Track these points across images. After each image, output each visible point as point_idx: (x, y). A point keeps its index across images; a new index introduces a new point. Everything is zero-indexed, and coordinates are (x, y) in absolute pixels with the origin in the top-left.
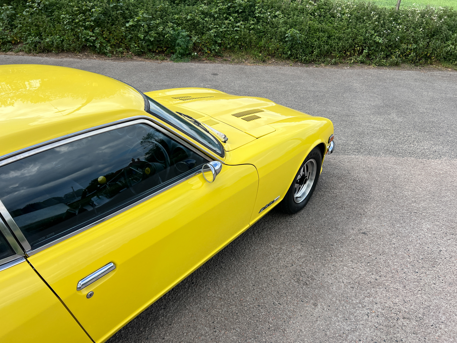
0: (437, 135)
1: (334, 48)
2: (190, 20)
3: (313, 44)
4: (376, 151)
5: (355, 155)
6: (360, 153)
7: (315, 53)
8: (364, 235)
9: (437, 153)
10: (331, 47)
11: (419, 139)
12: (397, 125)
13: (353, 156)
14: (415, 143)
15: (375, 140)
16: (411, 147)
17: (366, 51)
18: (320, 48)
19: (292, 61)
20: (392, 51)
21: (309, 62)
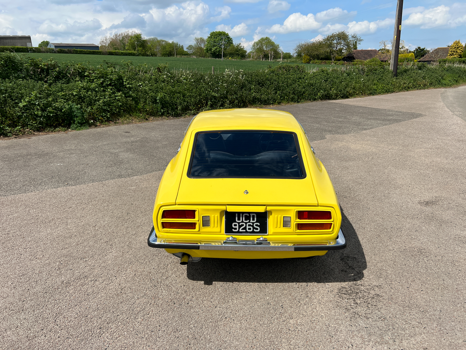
2: (76, 95)
3: (176, 102)
7: (179, 108)
10: (188, 103)
18: (181, 104)
19: (166, 116)
20: (223, 101)
21: (177, 115)
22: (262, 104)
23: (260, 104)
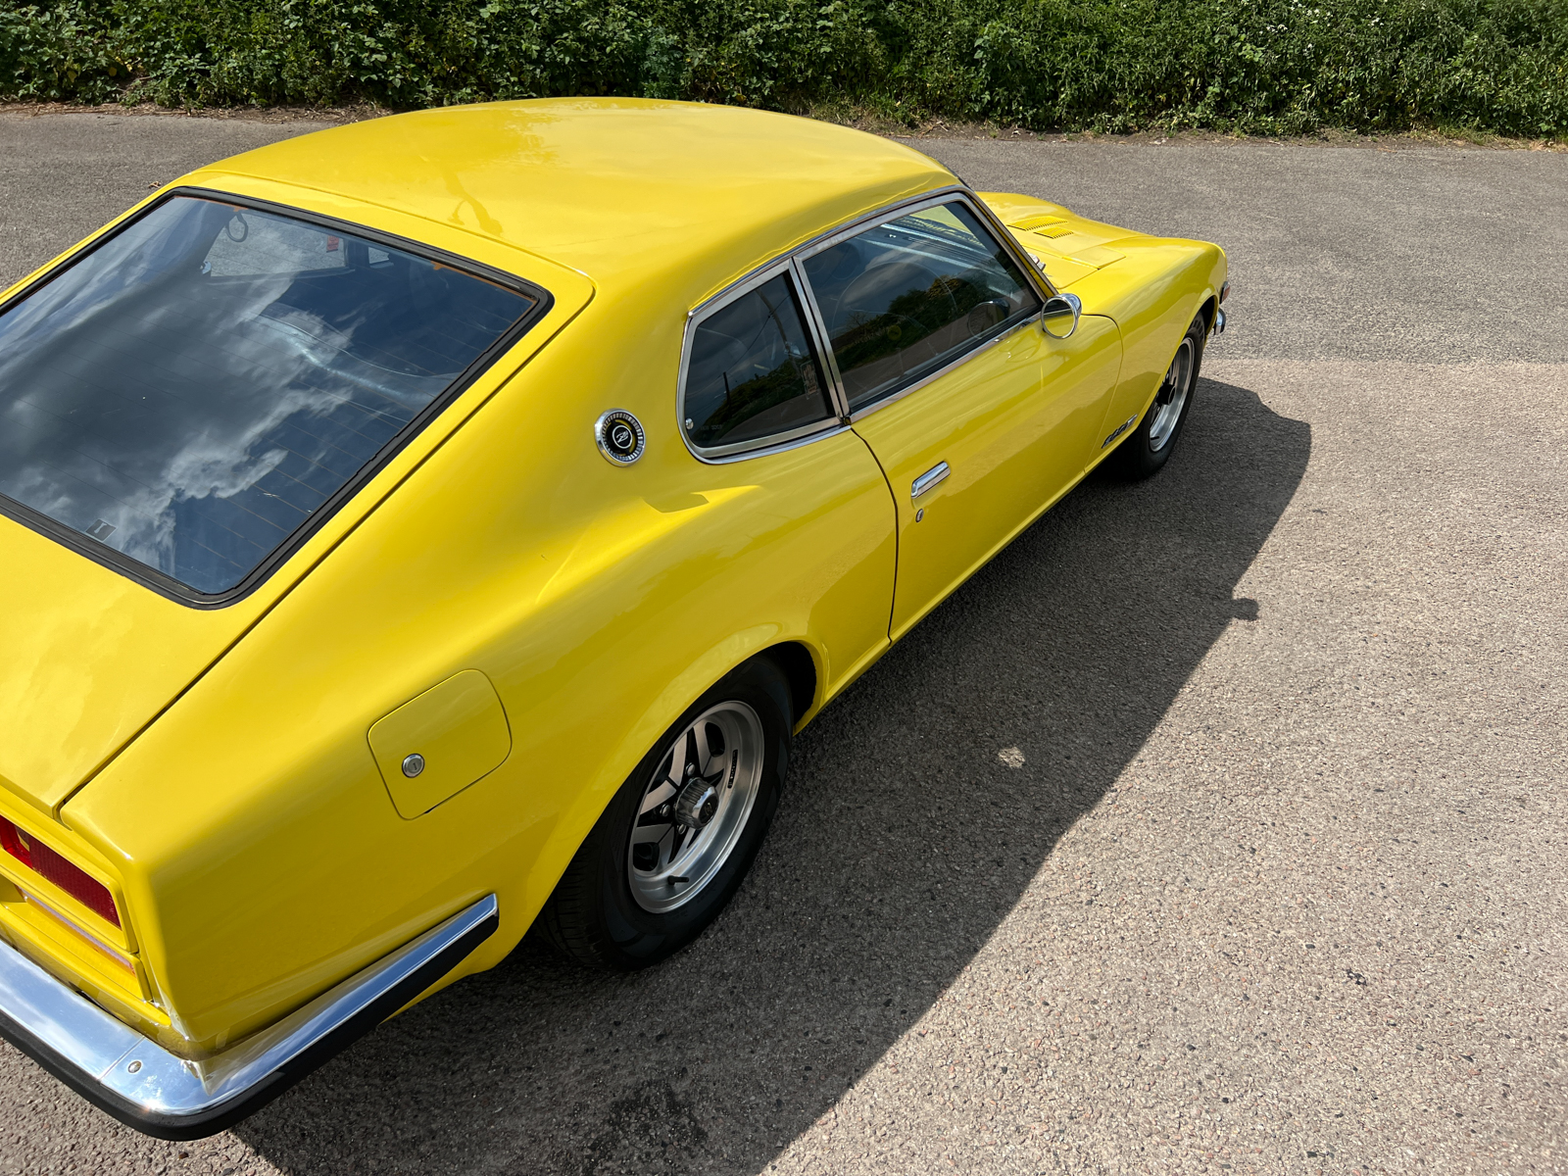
0: (1451, 310)
1: (1119, 79)
3: (1057, 70)
4: (1302, 348)
5: (1250, 358)
6: (1261, 354)
7: (1063, 96)
8: (1319, 514)
9: (1458, 351)
10: (1112, 78)
11: (1406, 319)
12: (1343, 288)
13: (1246, 361)
14: (1398, 327)
15: (1292, 324)
16: (1390, 337)
17: (1217, 90)
18: (1077, 81)
19: (996, 122)
20: (1291, 87)
21: (1046, 126)
22: (1489, 126)
23: (1479, 128)
